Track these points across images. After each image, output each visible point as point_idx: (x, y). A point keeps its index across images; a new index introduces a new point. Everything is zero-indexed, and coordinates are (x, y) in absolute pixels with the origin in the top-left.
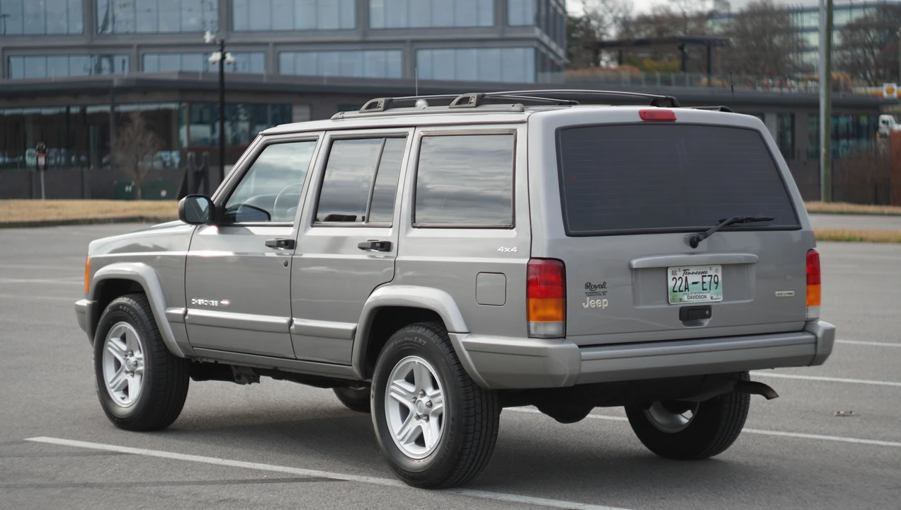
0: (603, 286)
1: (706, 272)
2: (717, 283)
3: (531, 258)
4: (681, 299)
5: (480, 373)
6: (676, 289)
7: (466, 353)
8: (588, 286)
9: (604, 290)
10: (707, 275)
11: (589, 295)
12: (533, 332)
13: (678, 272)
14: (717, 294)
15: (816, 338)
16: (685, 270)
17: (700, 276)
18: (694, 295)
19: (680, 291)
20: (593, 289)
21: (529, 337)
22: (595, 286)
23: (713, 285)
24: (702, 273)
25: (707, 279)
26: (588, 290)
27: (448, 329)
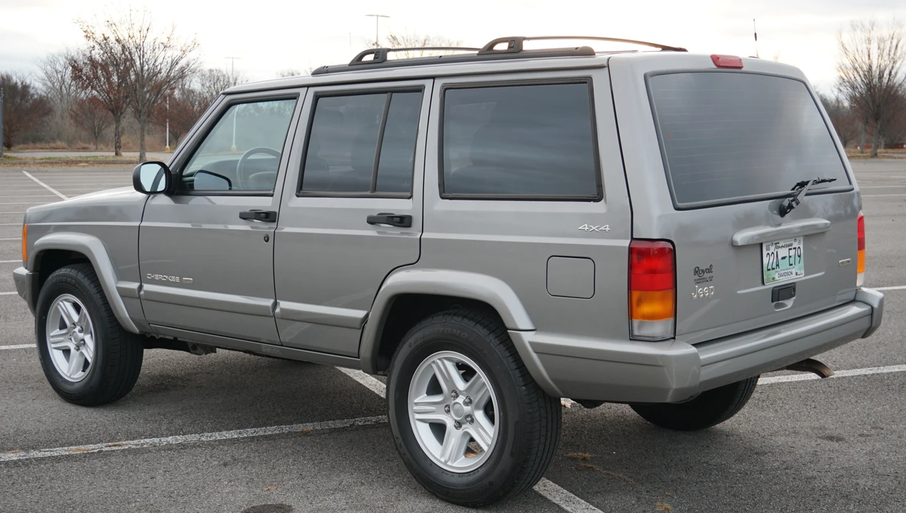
0: (709, 270)
1: (791, 245)
2: (799, 256)
3: (632, 239)
4: (774, 279)
5: (552, 380)
6: (770, 267)
7: (535, 356)
8: (697, 271)
9: (710, 274)
10: (792, 247)
11: (698, 282)
12: (636, 332)
13: (770, 247)
14: (800, 269)
15: (872, 308)
16: (776, 244)
17: (787, 249)
18: (783, 272)
19: (773, 269)
20: (702, 274)
21: (631, 340)
22: (702, 271)
23: (797, 258)
24: (789, 246)
25: (792, 252)
26: (697, 277)
27: (508, 325)
